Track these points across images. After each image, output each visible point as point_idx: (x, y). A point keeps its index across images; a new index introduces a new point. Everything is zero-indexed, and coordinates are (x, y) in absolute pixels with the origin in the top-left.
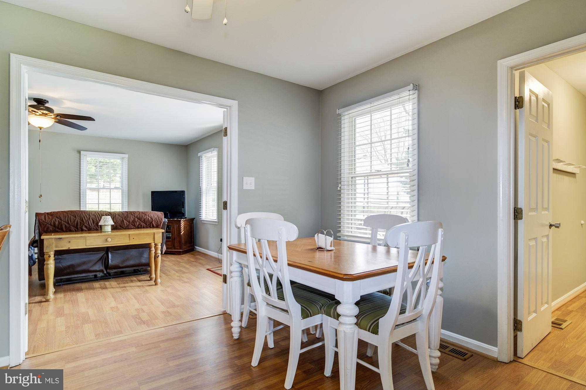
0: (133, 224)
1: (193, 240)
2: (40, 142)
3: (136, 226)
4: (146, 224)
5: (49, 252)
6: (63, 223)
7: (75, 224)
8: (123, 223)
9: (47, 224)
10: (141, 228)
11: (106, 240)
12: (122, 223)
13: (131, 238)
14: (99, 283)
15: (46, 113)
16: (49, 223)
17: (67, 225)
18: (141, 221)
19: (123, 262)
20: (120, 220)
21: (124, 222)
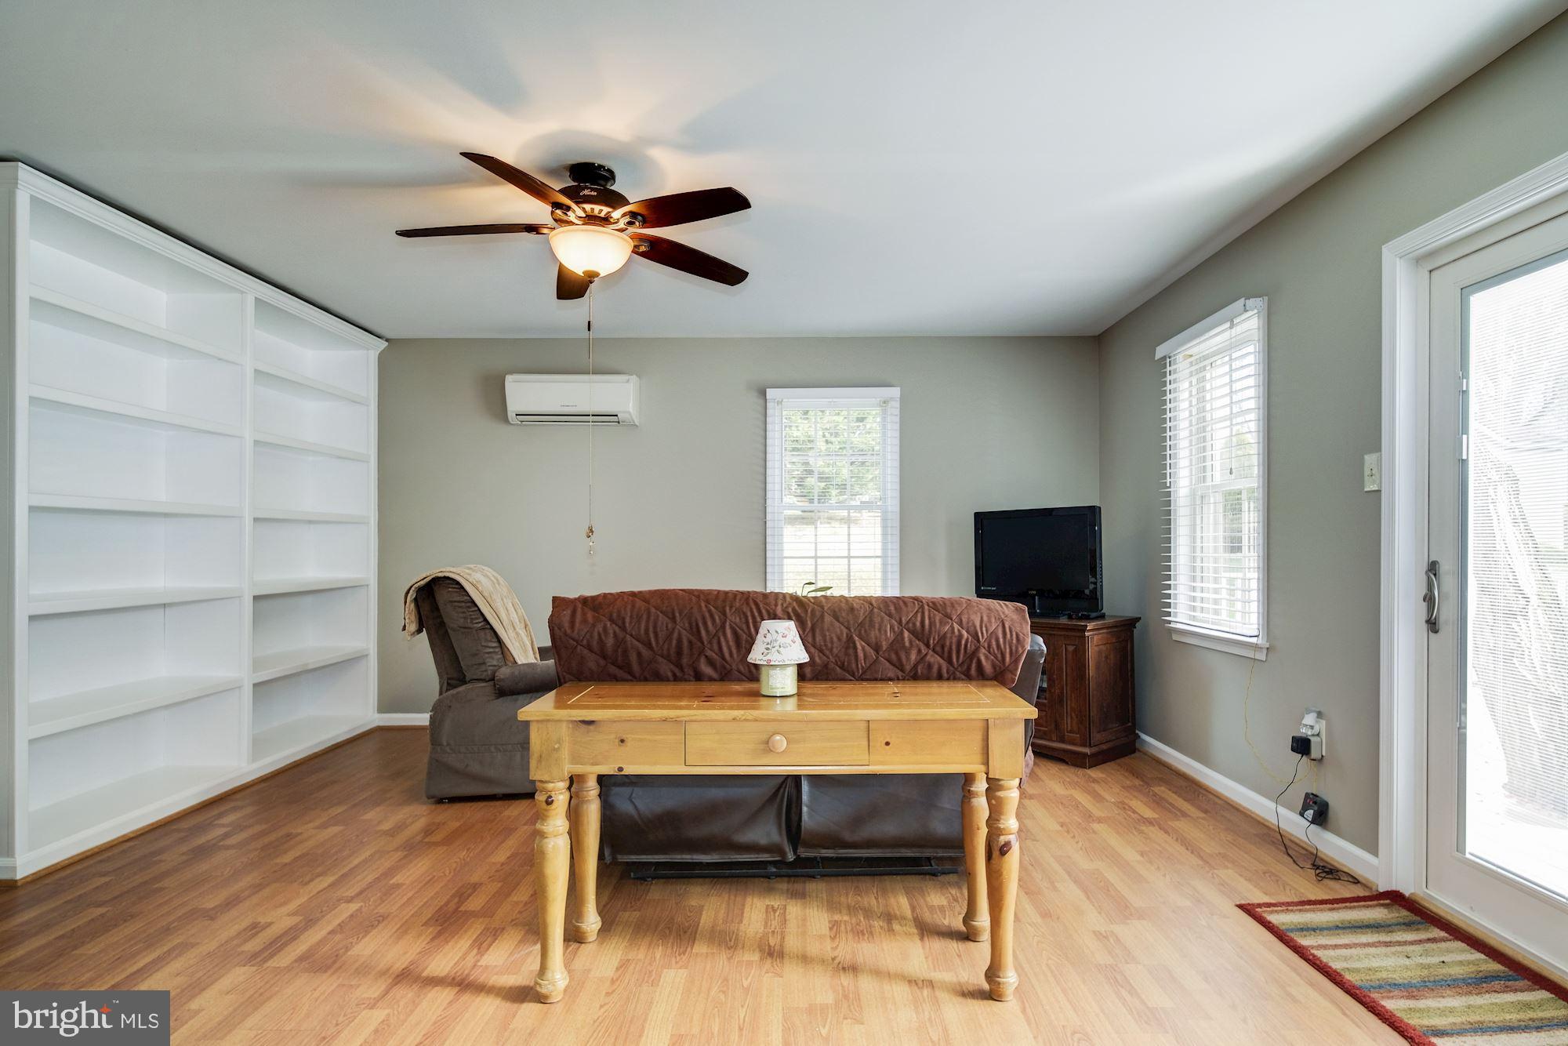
0: (894, 657)
1: (1133, 706)
2: (589, 330)
3: (908, 668)
4: (950, 661)
5: (546, 782)
6: (629, 643)
7: (673, 650)
8: (851, 651)
9: (579, 647)
10: (927, 678)
11: (767, 746)
12: (847, 654)
13: (879, 739)
14: (767, 902)
15: (602, 215)
16: (585, 642)
17: (645, 652)
18: (927, 645)
19: (857, 821)
20: (839, 639)
21: (855, 648)
